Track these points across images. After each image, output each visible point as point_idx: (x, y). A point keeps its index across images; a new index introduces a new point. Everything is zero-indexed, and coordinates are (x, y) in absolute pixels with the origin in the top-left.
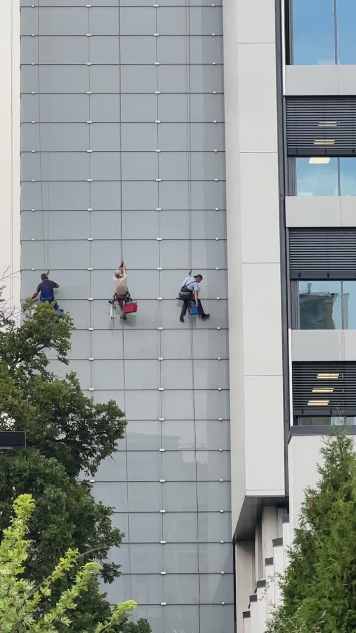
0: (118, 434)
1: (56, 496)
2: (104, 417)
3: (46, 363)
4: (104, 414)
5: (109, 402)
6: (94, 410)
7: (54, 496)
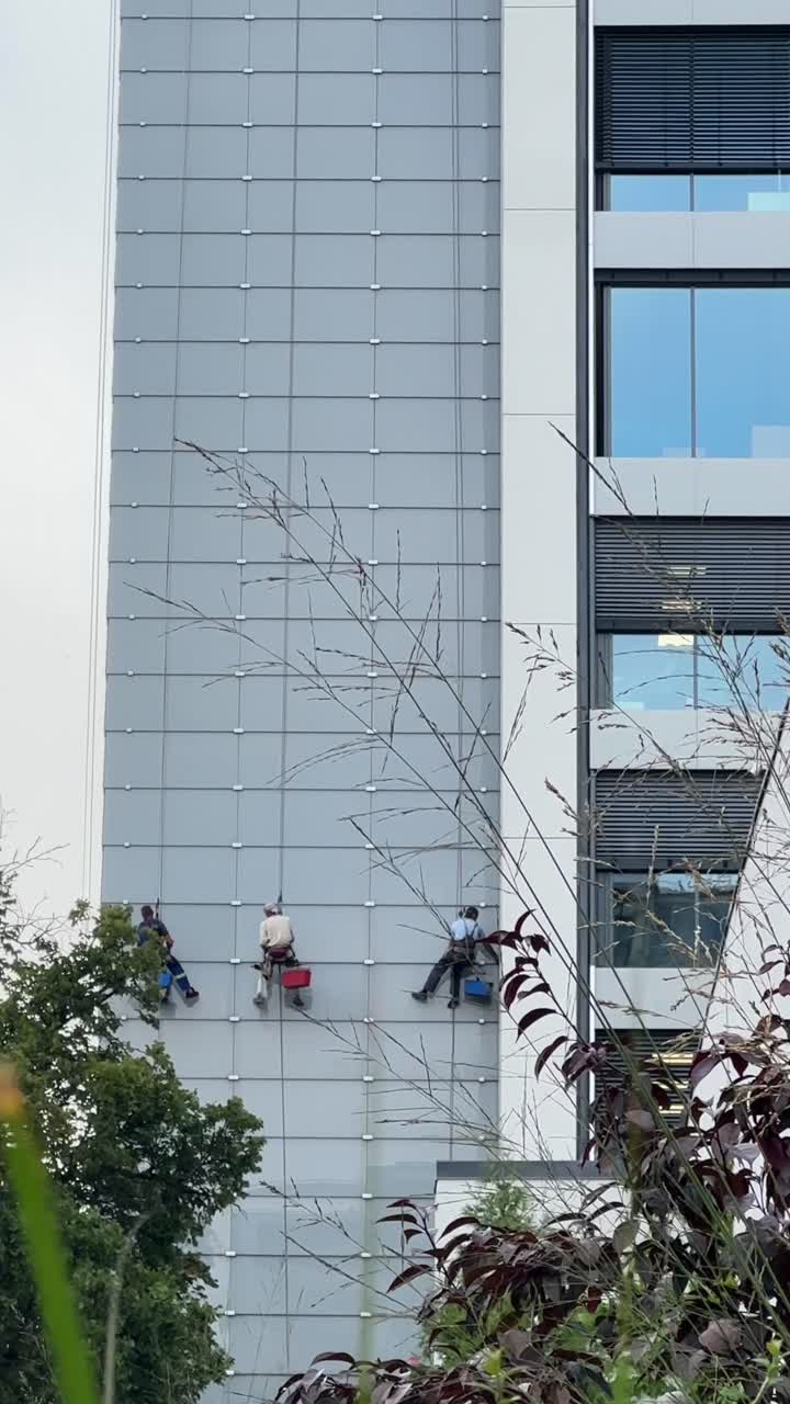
0: (249, 1162)
1: (94, 1284)
2: (221, 1130)
3: (115, 1024)
4: (220, 1124)
5: (229, 1102)
6: (203, 1117)
7: (91, 1284)
